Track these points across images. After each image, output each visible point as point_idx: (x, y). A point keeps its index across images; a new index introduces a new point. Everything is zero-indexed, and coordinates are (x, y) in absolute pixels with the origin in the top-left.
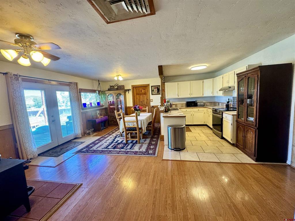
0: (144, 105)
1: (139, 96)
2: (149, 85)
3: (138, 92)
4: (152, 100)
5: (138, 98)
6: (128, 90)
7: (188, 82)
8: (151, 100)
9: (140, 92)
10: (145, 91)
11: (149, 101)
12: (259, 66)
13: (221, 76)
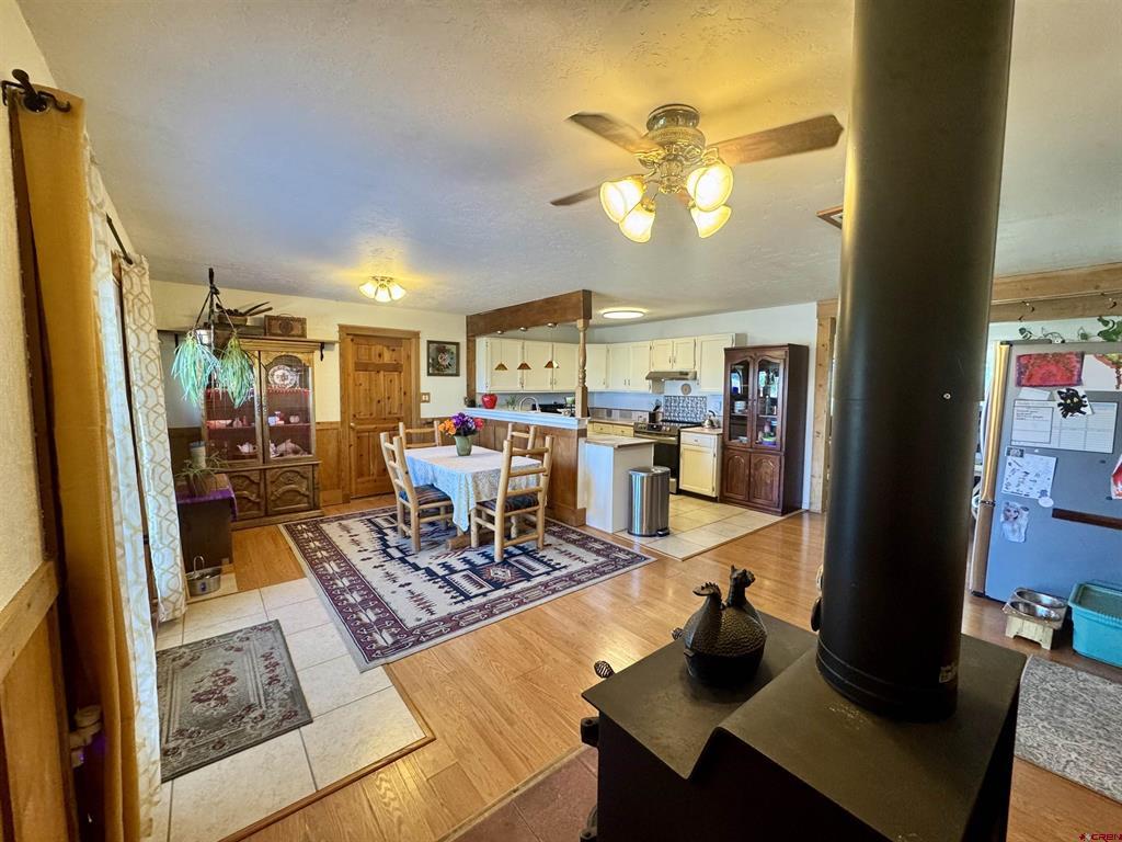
0: (390, 413)
1: (370, 376)
2: (416, 335)
3: (365, 359)
4: (428, 394)
5: (365, 385)
6: (322, 345)
7: (547, 344)
8: (425, 394)
9: (376, 360)
10: (395, 355)
11: (413, 398)
12: (789, 345)
13: (648, 344)
